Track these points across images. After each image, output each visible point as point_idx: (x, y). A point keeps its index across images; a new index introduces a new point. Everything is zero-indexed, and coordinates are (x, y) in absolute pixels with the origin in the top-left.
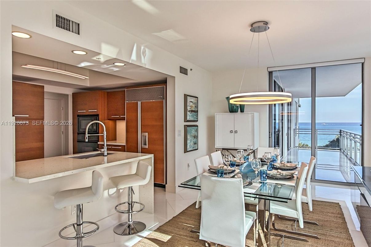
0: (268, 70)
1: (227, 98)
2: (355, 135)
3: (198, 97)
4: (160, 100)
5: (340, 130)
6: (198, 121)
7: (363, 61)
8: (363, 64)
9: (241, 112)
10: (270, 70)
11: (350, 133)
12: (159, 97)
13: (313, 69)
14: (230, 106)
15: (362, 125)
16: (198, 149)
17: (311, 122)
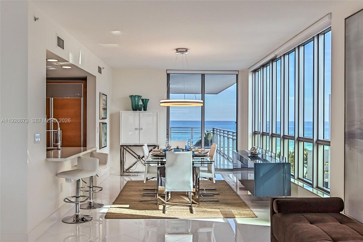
0: (167, 72)
1: (131, 97)
2: (228, 132)
3: (106, 95)
4: (79, 98)
5: (213, 129)
6: (106, 118)
7: (238, 73)
8: (237, 75)
9: (144, 110)
10: (168, 72)
11: (224, 131)
12: (76, 94)
13: (203, 76)
14: (134, 105)
15: (237, 123)
16: (106, 146)
17: (201, 120)
